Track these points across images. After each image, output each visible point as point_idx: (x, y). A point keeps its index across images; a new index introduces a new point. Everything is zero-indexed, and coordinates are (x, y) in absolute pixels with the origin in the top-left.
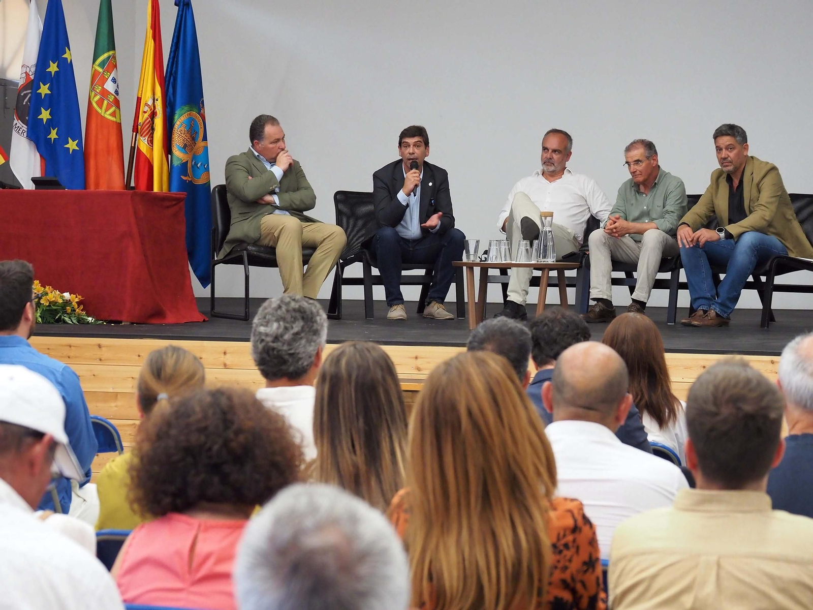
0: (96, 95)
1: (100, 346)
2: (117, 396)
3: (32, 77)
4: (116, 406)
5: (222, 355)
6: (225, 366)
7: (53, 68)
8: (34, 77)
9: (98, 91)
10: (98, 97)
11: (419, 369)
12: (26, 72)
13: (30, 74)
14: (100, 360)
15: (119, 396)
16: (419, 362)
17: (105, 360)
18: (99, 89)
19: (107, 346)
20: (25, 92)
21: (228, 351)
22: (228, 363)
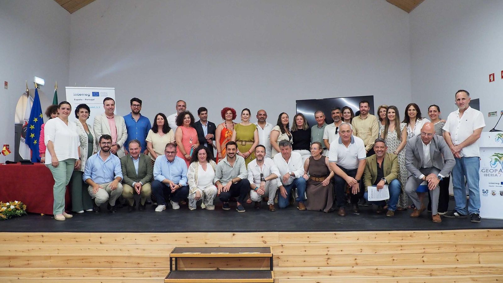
1: (42, 236)
2: (51, 257)
3: (28, 123)
4: (50, 262)
5: (100, 239)
6: (101, 243)
7: (36, 120)
11: (188, 242)
12: (26, 121)
13: (27, 122)
14: (43, 242)
15: (52, 257)
16: (188, 240)
17: (46, 242)
19: (47, 236)
21: (102, 237)
22: (102, 242)
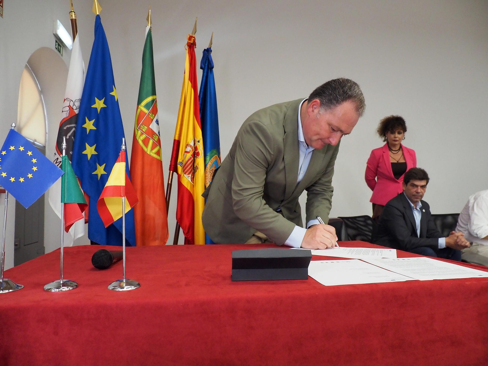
0: (142, 134)
3: (77, 112)
7: (99, 104)
8: (80, 111)
9: (144, 130)
10: (144, 136)
13: (74, 108)
18: (145, 128)
20: (68, 126)
